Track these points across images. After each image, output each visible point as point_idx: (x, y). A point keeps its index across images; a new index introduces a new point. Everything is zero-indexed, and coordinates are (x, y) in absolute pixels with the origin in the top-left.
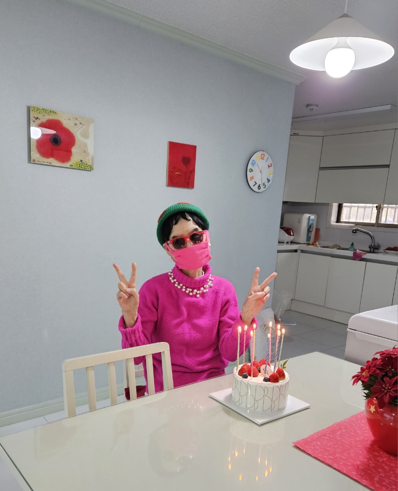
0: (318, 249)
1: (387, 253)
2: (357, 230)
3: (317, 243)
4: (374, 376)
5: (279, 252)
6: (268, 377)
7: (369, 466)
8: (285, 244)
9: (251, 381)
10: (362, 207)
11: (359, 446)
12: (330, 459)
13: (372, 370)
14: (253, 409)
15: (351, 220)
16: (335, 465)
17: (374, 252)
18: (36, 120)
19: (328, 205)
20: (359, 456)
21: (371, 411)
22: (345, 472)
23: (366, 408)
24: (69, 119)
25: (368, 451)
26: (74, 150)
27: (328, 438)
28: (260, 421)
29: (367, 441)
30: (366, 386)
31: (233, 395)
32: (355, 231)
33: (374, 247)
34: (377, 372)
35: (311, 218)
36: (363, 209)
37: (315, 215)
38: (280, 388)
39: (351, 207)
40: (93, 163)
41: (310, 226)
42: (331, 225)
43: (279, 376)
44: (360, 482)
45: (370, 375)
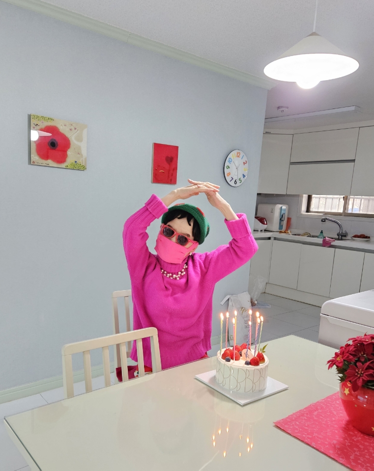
0: (290, 236)
1: (354, 240)
2: (326, 219)
3: (289, 231)
4: (347, 361)
6: (249, 360)
7: (345, 445)
8: (259, 232)
9: (233, 364)
10: (330, 198)
11: (335, 426)
12: (309, 438)
13: (346, 355)
14: (235, 390)
15: (320, 210)
16: (313, 444)
17: (342, 239)
18: (36, 126)
19: (298, 197)
20: (336, 435)
21: (345, 394)
22: (322, 451)
23: (341, 389)
24: (65, 125)
25: (343, 430)
26: (69, 152)
27: (306, 418)
28: (242, 402)
29: (342, 421)
30: (340, 370)
31: (217, 377)
32: (324, 220)
33: (343, 234)
34: (350, 358)
35: (283, 207)
36: (331, 200)
37: (287, 206)
38: (260, 371)
39: (320, 198)
41: (283, 215)
42: (301, 214)
43: (259, 360)
44: (336, 461)
45: (344, 360)
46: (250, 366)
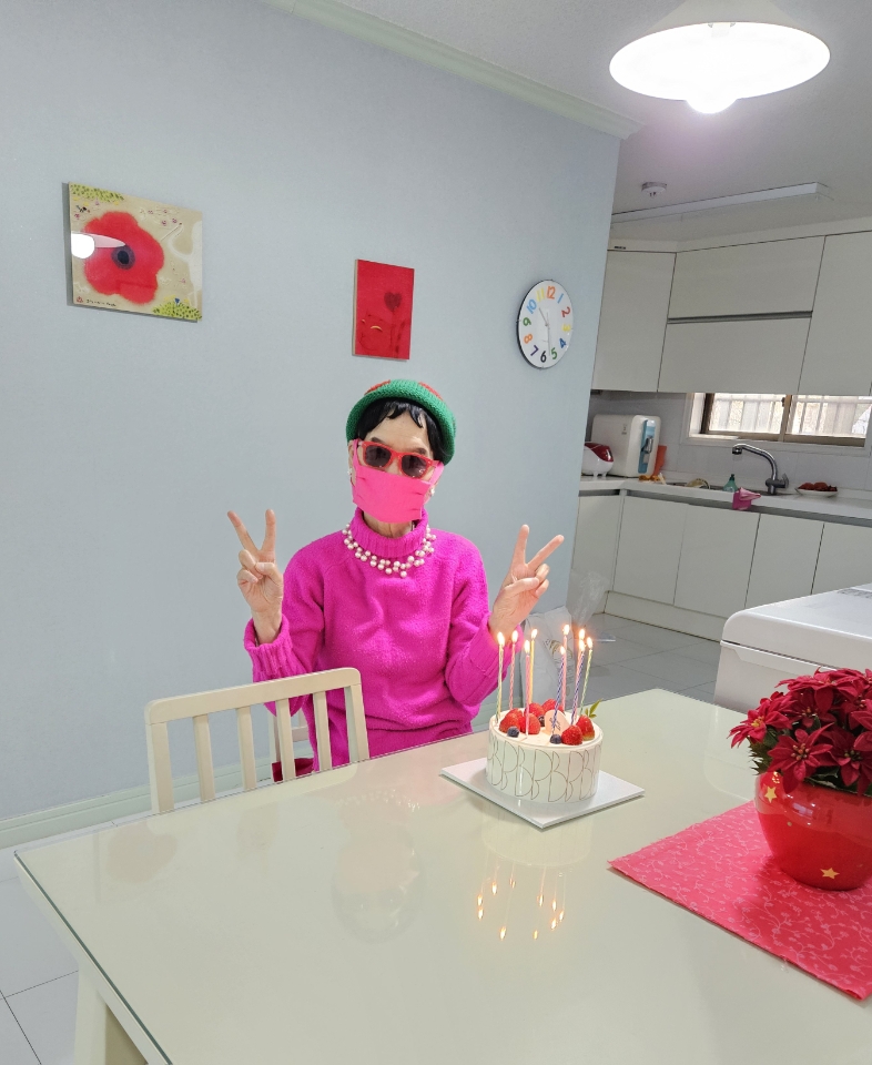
0: (661, 487)
1: (802, 495)
2: (743, 448)
3: (660, 476)
4: (774, 728)
5: (582, 494)
6: (559, 733)
7: (761, 907)
8: (595, 477)
9: (525, 741)
10: (753, 401)
11: (743, 869)
12: (683, 893)
13: (771, 715)
14: (528, 797)
15: (731, 429)
16: (693, 905)
17: (775, 494)
18: (80, 214)
19: (683, 398)
20: (742, 886)
21: (766, 799)
22: (713, 918)
23: (758, 793)
24: (151, 212)
25: (760, 879)
26: (162, 277)
27: (679, 853)
28: (543, 821)
29: (758, 859)
30: (758, 749)
31: (489, 771)
32: (737, 451)
33: (776, 483)
34: (781, 720)
35: (648, 424)
36: (754, 405)
37: (658, 419)
38: (584, 756)
39: (730, 401)
40: (200, 306)
41: (647, 440)
42: (689, 439)
43: (581, 733)
44: (742, 938)
45: (768, 726)
46: (561, 745)
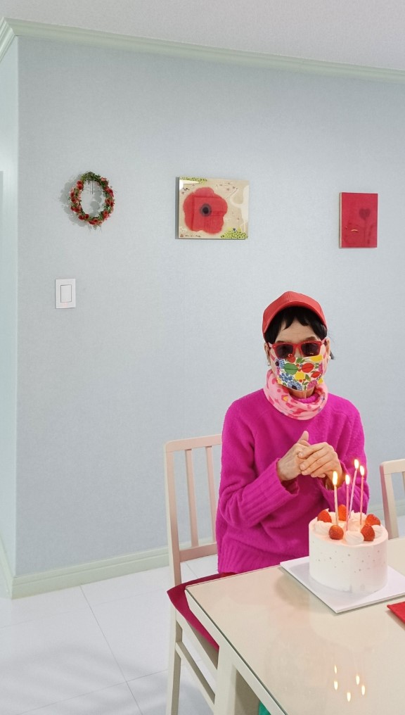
18: (185, 192)
24: (221, 185)
26: (226, 218)
40: (247, 231)
